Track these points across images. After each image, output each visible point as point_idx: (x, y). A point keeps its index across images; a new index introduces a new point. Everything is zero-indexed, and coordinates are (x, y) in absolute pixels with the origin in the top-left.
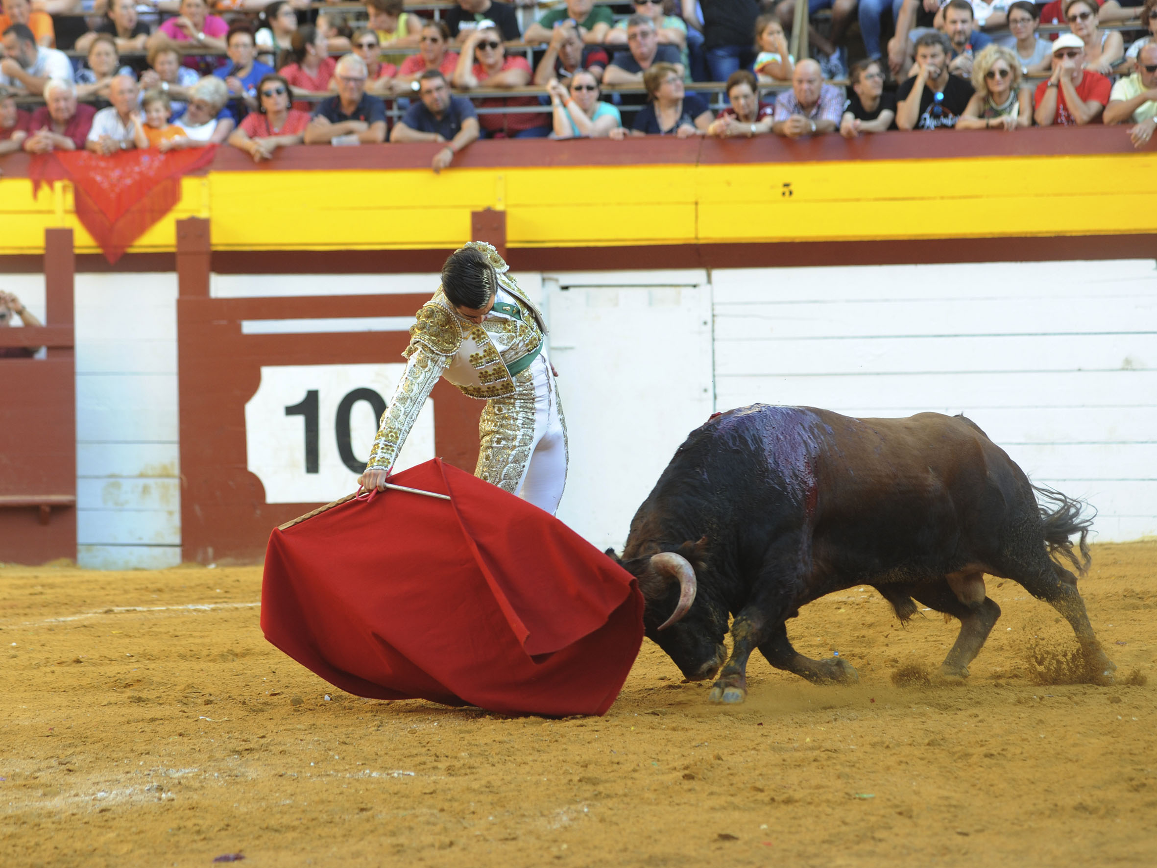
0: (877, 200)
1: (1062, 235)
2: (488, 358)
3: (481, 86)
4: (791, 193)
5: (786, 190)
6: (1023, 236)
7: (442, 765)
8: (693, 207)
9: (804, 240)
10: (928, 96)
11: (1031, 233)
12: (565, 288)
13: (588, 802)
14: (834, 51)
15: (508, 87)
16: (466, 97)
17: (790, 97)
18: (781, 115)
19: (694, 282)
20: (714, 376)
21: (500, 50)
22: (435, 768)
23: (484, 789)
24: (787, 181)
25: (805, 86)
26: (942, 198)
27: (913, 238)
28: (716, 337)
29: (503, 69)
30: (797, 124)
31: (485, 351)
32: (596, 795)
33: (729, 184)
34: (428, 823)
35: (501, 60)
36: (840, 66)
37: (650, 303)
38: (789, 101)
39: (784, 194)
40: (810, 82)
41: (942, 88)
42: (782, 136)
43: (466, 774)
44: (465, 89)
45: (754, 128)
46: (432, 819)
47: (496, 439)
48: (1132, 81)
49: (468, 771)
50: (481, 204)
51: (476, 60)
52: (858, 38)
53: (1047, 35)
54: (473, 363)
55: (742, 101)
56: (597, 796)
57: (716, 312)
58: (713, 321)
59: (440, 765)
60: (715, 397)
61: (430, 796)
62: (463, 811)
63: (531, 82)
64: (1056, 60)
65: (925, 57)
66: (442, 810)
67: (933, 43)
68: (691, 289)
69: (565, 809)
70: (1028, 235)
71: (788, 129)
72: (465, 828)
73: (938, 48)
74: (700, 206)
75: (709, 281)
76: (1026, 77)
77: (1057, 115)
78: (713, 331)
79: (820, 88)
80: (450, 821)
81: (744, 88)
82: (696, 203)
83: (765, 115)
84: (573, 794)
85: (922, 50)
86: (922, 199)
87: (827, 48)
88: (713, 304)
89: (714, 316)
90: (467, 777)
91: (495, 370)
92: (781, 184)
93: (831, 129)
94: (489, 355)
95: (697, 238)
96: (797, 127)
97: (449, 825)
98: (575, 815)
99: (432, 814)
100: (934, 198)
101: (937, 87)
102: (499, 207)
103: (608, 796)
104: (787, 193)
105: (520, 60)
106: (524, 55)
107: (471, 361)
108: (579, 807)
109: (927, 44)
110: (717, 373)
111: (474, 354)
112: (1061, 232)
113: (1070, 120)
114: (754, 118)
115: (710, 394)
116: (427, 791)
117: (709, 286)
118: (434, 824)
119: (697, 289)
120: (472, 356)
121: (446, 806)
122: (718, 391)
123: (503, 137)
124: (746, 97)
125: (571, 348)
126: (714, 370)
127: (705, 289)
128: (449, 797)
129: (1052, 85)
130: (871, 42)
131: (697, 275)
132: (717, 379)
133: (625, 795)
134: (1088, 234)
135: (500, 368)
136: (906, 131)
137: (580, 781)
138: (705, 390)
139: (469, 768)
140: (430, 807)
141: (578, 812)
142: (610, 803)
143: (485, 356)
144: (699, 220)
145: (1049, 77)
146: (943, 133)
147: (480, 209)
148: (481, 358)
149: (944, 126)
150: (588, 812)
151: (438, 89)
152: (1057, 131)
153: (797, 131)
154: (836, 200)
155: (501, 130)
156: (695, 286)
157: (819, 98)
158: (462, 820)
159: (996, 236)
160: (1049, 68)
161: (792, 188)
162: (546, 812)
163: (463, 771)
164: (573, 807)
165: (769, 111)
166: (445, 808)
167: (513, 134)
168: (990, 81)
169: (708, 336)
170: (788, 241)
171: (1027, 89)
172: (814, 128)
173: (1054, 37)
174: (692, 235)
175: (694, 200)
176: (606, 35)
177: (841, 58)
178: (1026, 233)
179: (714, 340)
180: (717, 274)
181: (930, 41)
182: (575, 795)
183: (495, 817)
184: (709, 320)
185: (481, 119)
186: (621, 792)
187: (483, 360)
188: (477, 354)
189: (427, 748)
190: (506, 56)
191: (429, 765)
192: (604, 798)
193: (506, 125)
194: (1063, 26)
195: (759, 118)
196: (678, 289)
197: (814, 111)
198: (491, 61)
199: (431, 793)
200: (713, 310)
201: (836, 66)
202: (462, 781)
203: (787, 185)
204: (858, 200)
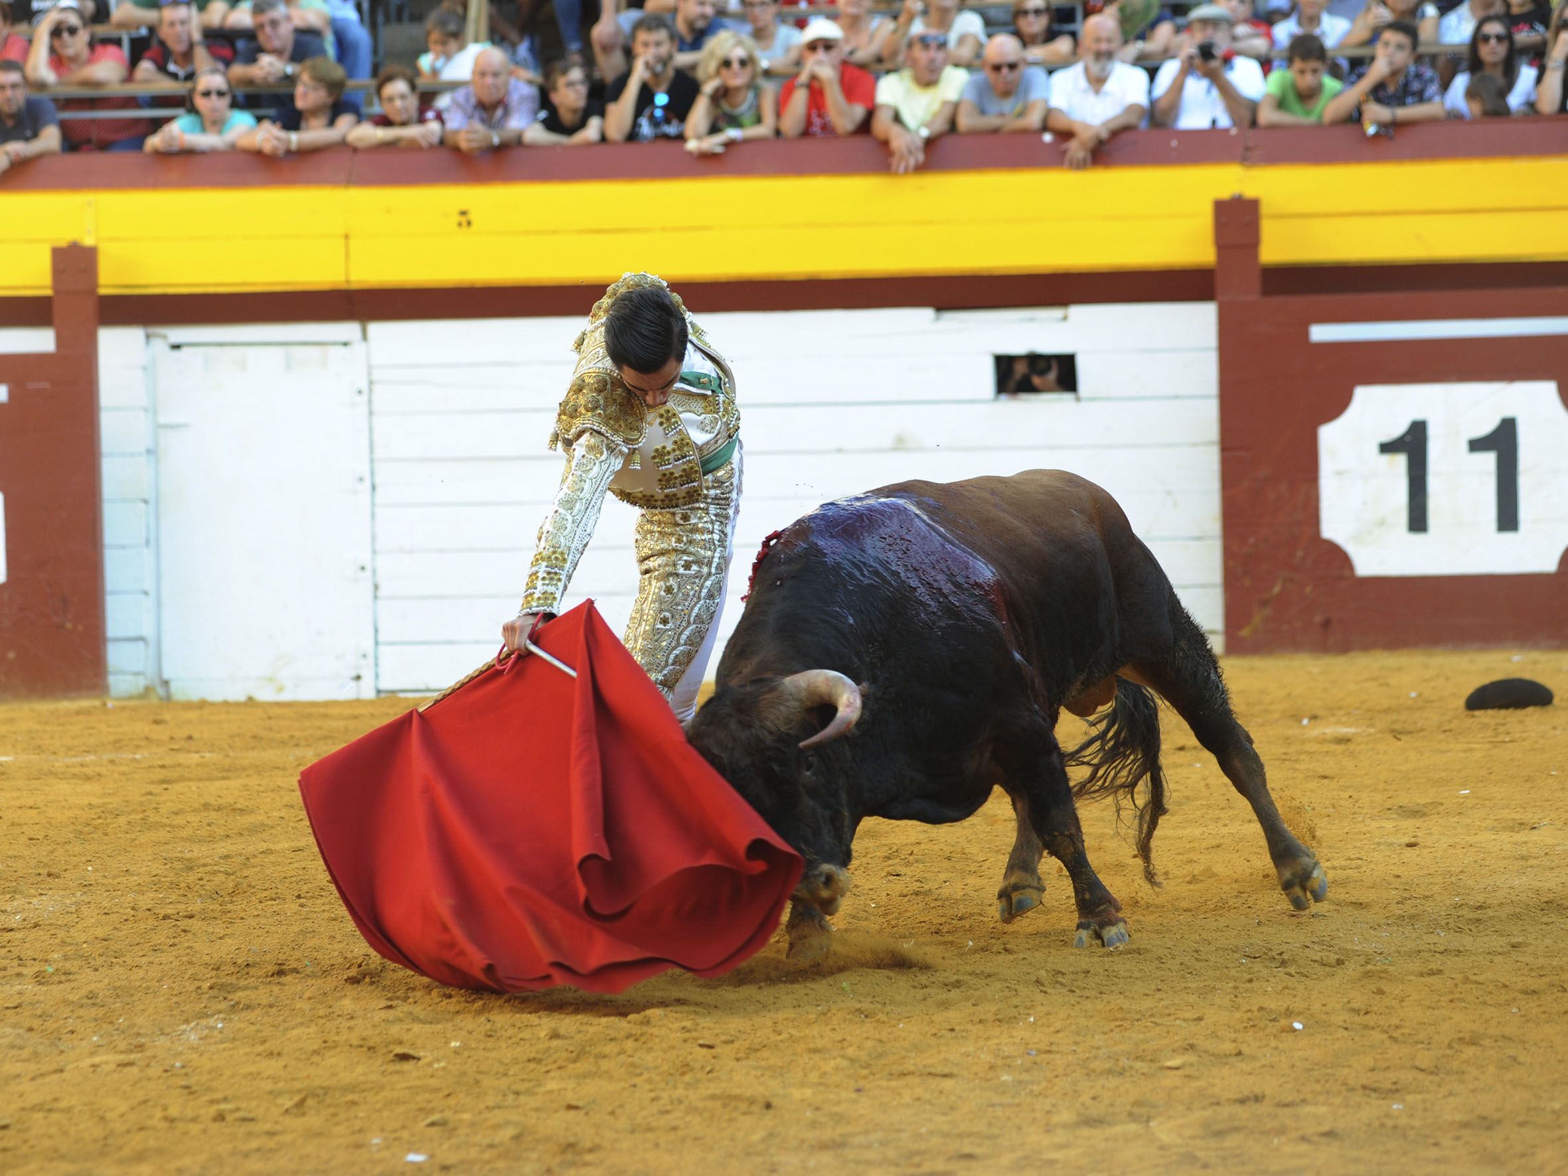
0: (581, 232)
1: (815, 277)
2: (678, 452)
3: (60, 83)
4: (469, 223)
5: (463, 220)
6: (766, 278)
7: (28, 971)
8: (343, 241)
9: (487, 285)
10: (645, 97)
11: (776, 275)
12: (176, 347)
13: (222, 1016)
14: (521, 39)
15: (97, 84)
16: (43, 96)
17: (468, 94)
19: (344, 339)
20: (372, 461)
21: (83, 36)
22: (19, 975)
23: (85, 1001)
24: (464, 208)
26: (664, 229)
28: (374, 410)
29: (90, 61)
30: (473, 136)
31: (676, 442)
32: (233, 1006)
33: (388, 211)
34: (13, 1047)
35: (85, 52)
37: (288, 367)
38: (467, 100)
39: (460, 224)
40: (495, 75)
41: (665, 86)
43: (60, 982)
44: (41, 86)
46: (19, 1042)
47: (683, 563)
49: (63, 978)
50: (64, 237)
51: (52, 50)
52: (552, 21)
53: (791, 20)
54: (657, 460)
55: (398, 103)
56: (234, 1008)
57: (373, 378)
58: (371, 390)
59: (25, 971)
60: (374, 488)
61: (13, 1011)
62: (58, 1030)
63: (129, 78)
64: (807, 54)
65: (646, 45)
66: (31, 1029)
67: (657, 27)
68: (341, 349)
69: (192, 1025)
71: (463, 141)
72: (62, 1052)
73: (662, 35)
74: (351, 241)
75: (365, 337)
76: (768, 74)
77: (809, 123)
78: (370, 402)
79: (507, 83)
80: (41, 1044)
81: (399, 87)
82: (347, 237)
83: (428, 119)
84: (203, 1005)
85: (642, 36)
86: (638, 231)
87: (513, 35)
88: (370, 368)
89: (371, 383)
90: (62, 985)
91: (684, 470)
92: (455, 212)
94: (680, 448)
95: (348, 282)
96: (475, 140)
97: (40, 1049)
98: (206, 1032)
99: (18, 1035)
100: (653, 230)
101: (658, 84)
102: (88, 241)
103: (248, 1007)
104: (464, 224)
105: (112, 50)
106: (118, 42)
107: (654, 457)
108: (211, 1021)
109: (649, 29)
110: (375, 457)
111: (659, 447)
112: (816, 274)
113: (827, 128)
115: (367, 484)
116: (10, 1005)
117: (364, 344)
118: (21, 1048)
119: (348, 348)
120: (657, 450)
121: (36, 1023)
122: (377, 480)
123: (90, 150)
124: (403, 97)
125: (185, 426)
126: (372, 453)
127: (359, 348)
128: (39, 1012)
129: (802, 85)
130: (567, 28)
131: (348, 330)
132: (376, 464)
133: (271, 1006)
135: (692, 468)
136: (615, 143)
137: (211, 988)
138: (361, 479)
139: (65, 973)
140: (14, 1026)
141: (212, 1028)
142: (251, 1015)
143: (674, 450)
144: (351, 259)
145: (796, 75)
146: (662, 145)
147: (63, 243)
148: (669, 453)
149: (666, 137)
150: (223, 1028)
151: (14, 86)
152: (807, 144)
153: (475, 144)
154: (527, 233)
155: (89, 141)
156: (345, 344)
157: (505, 97)
158: (57, 1042)
160: (799, 63)
161: (471, 216)
162: (167, 1030)
163: (56, 978)
164: (204, 1022)
165: (433, 114)
166: (35, 1026)
167: (104, 146)
169: (364, 409)
170: (466, 286)
171: (770, 89)
172: (495, 140)
173: (801, 24)
174: (342, 279)
175: (343, 232)
176: (224, 18)
177: (532, 49)
179: (371, 413)
180: (375, 328)
181: (652, 25)
182: (205, 1007)
183: (101, 1036)
184: (365, 387)
185: (64, 127)
186: (265, 1002)
187: (671, 457)
188: (664, 448)
189: (7, 949)
190: (92, 45)
191: (10, 971)
192: (242, 1009)
193: (94, 134)
194: (812, 9)
196: (323, 348)
197: (498, 116)
198: (70, 52)
199: (16, 1008)
200: (369, 375)
201: (525, 59)
202: (57, 991)
203: (463, 213)
204: (555, 232)
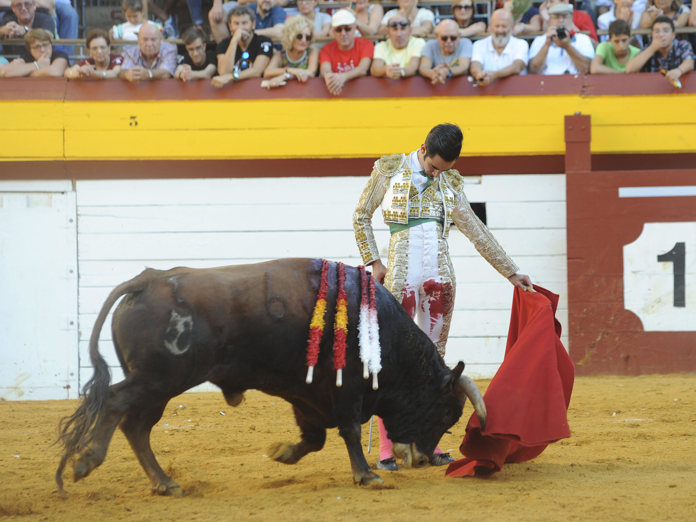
0: (201, 129)
1: (337, 157)
4: (136, 123)
5: (133, 121)
6: (309, 157)
8: (62, 132)
9: (147, 159)
11: (315, 156)
14: (168, 18)
17: (136, 51)
18: (128, 65)
19: (62, 190)
20: (78, 261)
24: (133, 115)
25: (150, 43)
26: (250, 129)
27: (228, 158)
28: (79, 231)
30: (139, 73)
33: (88, 116)
36: (173, 30)
37: (28, 206)
38: (135, 55)
39: (131, 124)
40: (153, 39)
41: (248, 48)
42: (125, 81)
45: (105, 73)
48: (387, 45)
52: (185, 7)
55: (99, 51)
57: (79, 213)
58: (77, 219)
60: (79, 277)
65: (237, 23)
67: (243, 13)
68: (60, 195)
70: (313, 157)
71: (130, 76)
73: (247, 17)
74: (65, 132)
75: (74, 189)
78: (77, 226)
79: (160, 44)
81: (100, 41)
82: (64, 130)
83: (115, 64)
86: (235, 129)
87: (163, 15)
88: (77, 206)
89: (77, 215)
92: (129, 117)
93: (166, 76)
95: (64, 156)
96: (137, 75)
100: (244, 129)
104: (134, 124)
109: (239, 14)
110: (79, 258)
112: (337, 155)
114: (107, 67)
115: (75, 274)
117: (74, 193)
119: (65, 195)
122: (81, 272)
124: (102, 47)
126: (78, 255)
127: (71, 195)
130: (194, 11)
131: (65, 185)
132: (80, 262)
134: (356, 157)
138: (71, 271)
144: (65, 143)
153: (138, 77)
154: (170, 130)
156: (63, 193)
157: (159, 53)
159: (290, 158)
161: (137, 120)
165: (118, 61)
168: (297, 41)
169: (73, 230)
170: (135, 159)
172: (151, 75)
174: (61, 155)
175: (61, 127)
177: (173, 23)
178: (312, 156)
179: (77, 233)
180: (81, 184)
181: (240, 12)
184: (74, 218)
195: (111, 66)
196: (50, 195)
197: (154, 63)
200: (77, 210)
201: (169, 29)
203: (133, 118)
204: (187, 130)
